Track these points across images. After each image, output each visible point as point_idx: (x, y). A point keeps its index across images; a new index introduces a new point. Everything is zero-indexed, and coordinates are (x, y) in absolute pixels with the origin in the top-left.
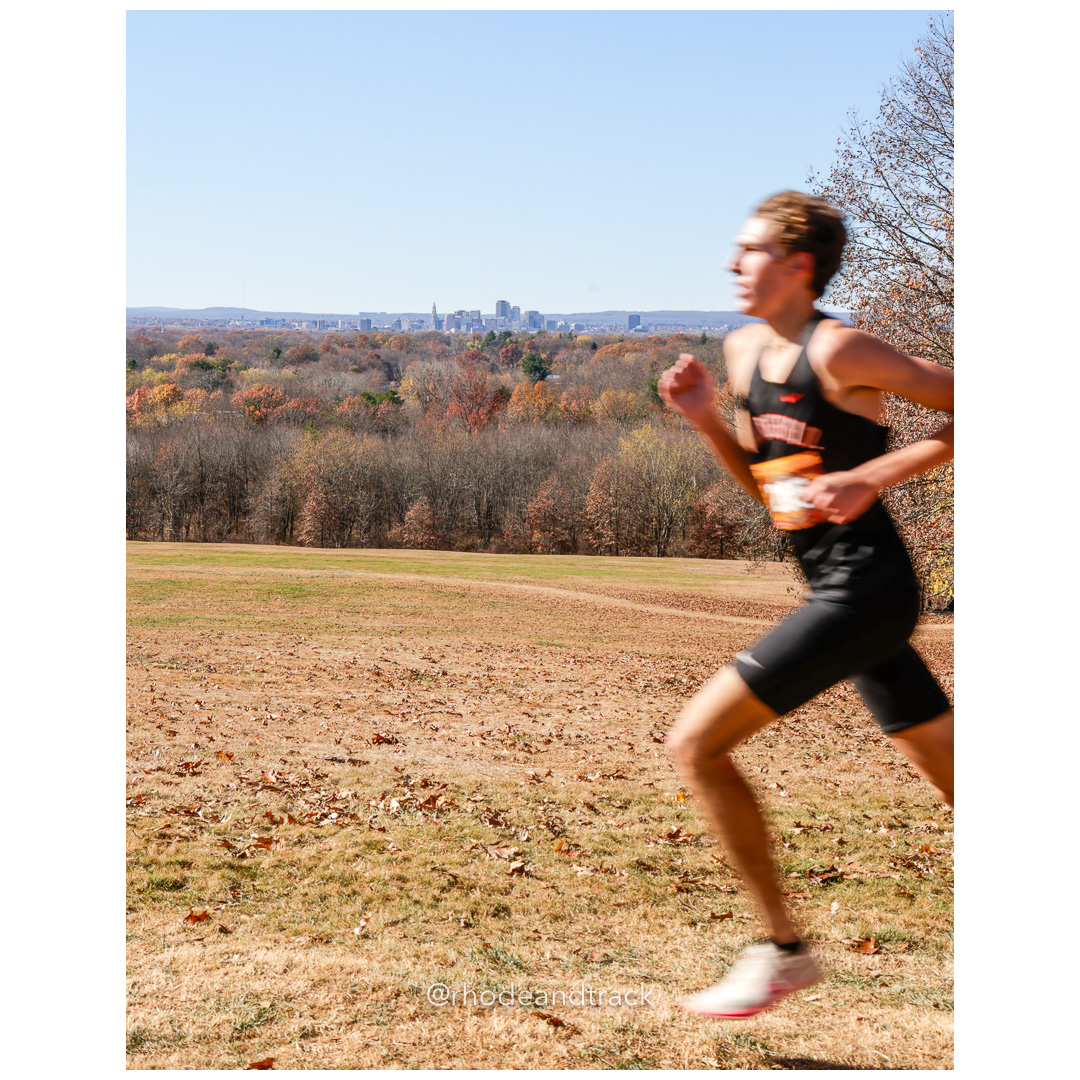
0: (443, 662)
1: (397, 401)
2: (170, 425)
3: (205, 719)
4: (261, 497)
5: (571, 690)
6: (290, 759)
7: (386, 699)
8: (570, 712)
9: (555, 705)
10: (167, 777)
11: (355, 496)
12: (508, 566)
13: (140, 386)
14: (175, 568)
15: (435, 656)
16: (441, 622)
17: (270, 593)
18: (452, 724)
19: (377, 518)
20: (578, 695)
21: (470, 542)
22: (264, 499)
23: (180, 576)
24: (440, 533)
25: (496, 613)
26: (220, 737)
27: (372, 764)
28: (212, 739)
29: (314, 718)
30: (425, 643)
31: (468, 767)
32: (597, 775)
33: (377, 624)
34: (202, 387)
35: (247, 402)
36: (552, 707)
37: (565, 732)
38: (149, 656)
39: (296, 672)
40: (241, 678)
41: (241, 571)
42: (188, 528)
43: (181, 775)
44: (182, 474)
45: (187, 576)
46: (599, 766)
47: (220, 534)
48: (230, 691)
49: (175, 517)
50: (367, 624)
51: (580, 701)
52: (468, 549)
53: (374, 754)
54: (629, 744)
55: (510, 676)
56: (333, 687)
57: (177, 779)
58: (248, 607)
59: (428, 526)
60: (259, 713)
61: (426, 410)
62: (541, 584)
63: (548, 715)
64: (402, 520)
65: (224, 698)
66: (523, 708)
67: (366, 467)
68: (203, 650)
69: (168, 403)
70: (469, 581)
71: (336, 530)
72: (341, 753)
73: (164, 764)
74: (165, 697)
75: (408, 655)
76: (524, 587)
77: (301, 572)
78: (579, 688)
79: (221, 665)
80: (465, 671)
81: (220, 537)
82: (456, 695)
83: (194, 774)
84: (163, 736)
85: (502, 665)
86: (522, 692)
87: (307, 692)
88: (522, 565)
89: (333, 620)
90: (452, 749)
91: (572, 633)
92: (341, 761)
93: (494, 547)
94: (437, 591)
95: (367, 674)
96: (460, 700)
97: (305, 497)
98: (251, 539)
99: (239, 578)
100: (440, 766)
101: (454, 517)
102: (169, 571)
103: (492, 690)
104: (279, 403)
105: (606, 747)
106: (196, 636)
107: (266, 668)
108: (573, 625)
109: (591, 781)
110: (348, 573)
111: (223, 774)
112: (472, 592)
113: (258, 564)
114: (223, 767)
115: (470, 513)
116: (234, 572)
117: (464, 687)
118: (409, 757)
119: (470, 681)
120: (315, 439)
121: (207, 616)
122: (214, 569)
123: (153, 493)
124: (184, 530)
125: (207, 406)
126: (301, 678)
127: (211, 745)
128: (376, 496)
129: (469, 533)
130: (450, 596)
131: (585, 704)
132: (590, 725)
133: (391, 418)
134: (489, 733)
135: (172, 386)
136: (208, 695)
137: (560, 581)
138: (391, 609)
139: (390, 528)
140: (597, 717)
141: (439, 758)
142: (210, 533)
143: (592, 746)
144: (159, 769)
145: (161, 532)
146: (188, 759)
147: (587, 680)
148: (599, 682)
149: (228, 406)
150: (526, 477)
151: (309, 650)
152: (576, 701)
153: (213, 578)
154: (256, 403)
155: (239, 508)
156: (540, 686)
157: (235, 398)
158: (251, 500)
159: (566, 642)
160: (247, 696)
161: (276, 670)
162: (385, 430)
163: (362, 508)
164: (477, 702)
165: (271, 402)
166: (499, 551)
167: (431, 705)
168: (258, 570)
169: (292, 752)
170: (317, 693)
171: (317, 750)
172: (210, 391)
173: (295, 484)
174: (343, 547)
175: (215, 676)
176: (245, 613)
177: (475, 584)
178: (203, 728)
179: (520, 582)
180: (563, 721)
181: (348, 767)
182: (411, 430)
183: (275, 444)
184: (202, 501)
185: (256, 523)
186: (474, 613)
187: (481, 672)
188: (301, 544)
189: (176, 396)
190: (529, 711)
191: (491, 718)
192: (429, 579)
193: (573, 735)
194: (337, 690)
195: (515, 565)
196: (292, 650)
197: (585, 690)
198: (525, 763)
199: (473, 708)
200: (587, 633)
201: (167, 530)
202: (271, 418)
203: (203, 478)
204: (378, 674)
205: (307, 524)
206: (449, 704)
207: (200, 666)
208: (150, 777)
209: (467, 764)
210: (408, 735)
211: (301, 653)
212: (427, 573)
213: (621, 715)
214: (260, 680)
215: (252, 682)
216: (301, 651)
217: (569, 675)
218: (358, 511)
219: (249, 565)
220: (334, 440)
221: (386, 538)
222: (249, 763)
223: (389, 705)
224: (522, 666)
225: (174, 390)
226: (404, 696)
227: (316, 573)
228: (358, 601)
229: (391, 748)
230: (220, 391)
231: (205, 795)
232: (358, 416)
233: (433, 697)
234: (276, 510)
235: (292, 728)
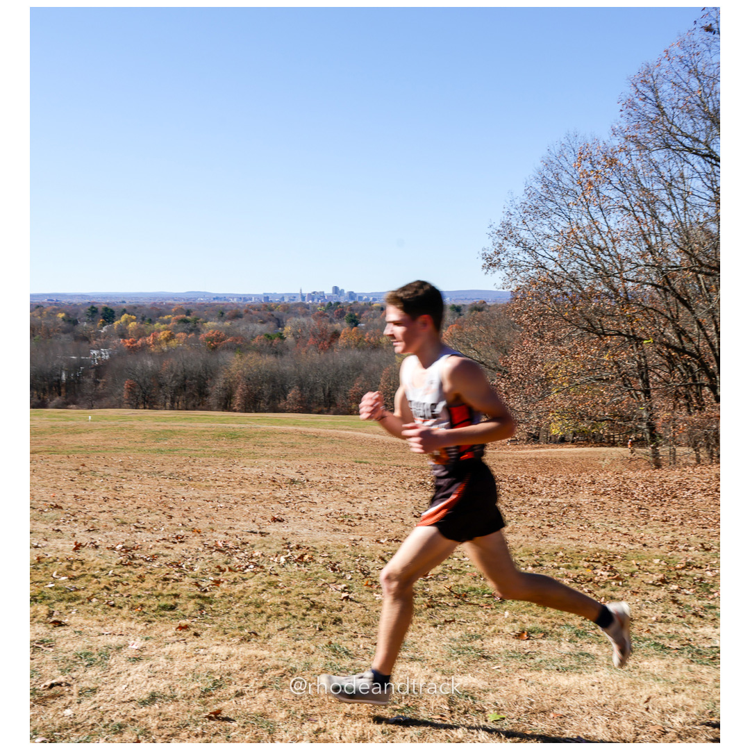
0: (307, 474)
1: (282, 337)
2: (168, 351)
3: (187, 508)
4: (214, 387)
5: (372, 489)
6: (230, 532)
7: (278, 495)
8: (371, 500)
9: (363, 497)
10: (167, 544)
11: (262, 386)
12: (339, 421)
13: (153, 332)
14: (173, 424)
15: (303, 471)
16: (306, 451)
17: (219, 436)
18: (312, 509)
19: (273, 397)
20: (375, 491)
21: (320, 409)
22: (216, 388)
23: (175, 428)
24: (305, 405)
25: (334, 446)
26: (195, 519)
27: (271, 534)
28: (190, 521)
29: (242, 506)
30: (298, 463)
31: (320, 535)
32: (386, 539)
33: (273, 452)
34: (184, 332)
35: (208, 339)
36: (362, 498)
37: (369, 512)
38: (159, 472)
39: (233, 480)
40: (205, 484)
41: (205, 425)
42: (178, 403)
43: (175, 543)
44: (176, 375)
45: (178, 428)
46: (387, 534)
47: (194, 406)
48: (199, 491)
49: (172, 398)
50: (269, 452)
51: (376, 494)
52: (319, 413)
53: (272, 528)
54: (402, 519)
55: (341, 481)
56: (251, 488)
57: (172, 545)
58: (208, 443)
59: (299, 401)
60: (215, 503)
61: (297, 342)
62: (356, 431)
63: (360, 503)
64: (285, 399)
65: (197, 495)
66: (348, 499)
67: (267, 372)
68: (186, 469)
69: (167, 340)
70: (320, 430)
71: (253, 404)
72: (256, 529)
73: (166, 537)
74: (167, 495)
75: (289, 470)
76: (348, 432)
77: (235, 426)
78: (376, 488)
79: (195, 477)
80: (318, 479)
81: (194, 408)
82: (314, 492)
83: (181, 542)
84: (166, 518)
85: (337, 476)
86: (347, 490)
87: (238, 491)
88: (346, 421)
89: (251, 450)
90: (312, 524)
91: (372, 456)
92: (256, 533)
93: (332, 411)
94: (304, 435)
95: (268, 481)
96: (316, 495)
97: (236, 387)
98: (209, 408)
99: (203, 429)
100: (306, 535)
101: (312, 396)
102: (170, 425)
103: (332, 489)
104: (223, 340)
105: (390, 521)
106: (182, 461)
107: (218, 478)
108: (372, 452)
109: (382, 543)
110: (259, 426)
111: (195, 542)
112: (321, 435)
113: (213, 421)
114: (196, 538)
115: (320, 394)
116: (201, 426)
117: (318, 488)
118: (290, 530)
119: (321, 485)
120: (241, 357)
121: (188, 448)
122: (191, 424)
123: (161, 386)
124: (176, 404)
125: (187, 341)
126: (235, 483)
127: (190, 524)
128: (273, 386)
129: (319, 405)
130: (310, 437)
131: (379, 496)
132: (382, 508)
133: (280, 346)
134: (330, 514)
135: (170, 331)
136: (188, 493)
137: (366, 429)
138: (280, 444)
139: (280, 402)
140: (385, 504)
141: (305, 530)
142: (189, 406)
143: (382, 521)
144: (164, 539)
145: (165, 405)
146: (178, 533)
147: (380, 483)
148: (386, 484)
149: (197, 341)
150: (348, 376)
151: (239, 468)
152: (374, 494)
153: (191, 429)
154: (211, 339)
155: (204, 393)
156: (356, 487)
157: (201, 337)
158: (210, 389)
159: (369, 461)
160: (208, 494)
161: (223, 479)
162: (277, 353)
163: (265, 393)
164: (324, 496)
165: (218, 339)
166: (335, 414)
167: (301, 497)
168: (213, 425)
169: (231, 528)
170: (243, 492)
171: (244, 526)
172: (188, 334)
173: (232, 380)
174: (256, 412)
175: (192, 483)
176: (207, 447)
177: (322, 430)
178: (186, 513)
179: (346, 430)
180: (368, 506)
181: (259, 537)
182: (290, 353)
183: (221, 360)
184: (185, 389)
185: (212, 400)
186: (322, 446)
187: (326, 480)
188: (235, 411)
189: (172, 337)
190: (351, 500)
191: (331, 504)
192: (299, 428)
193: (373, 514)
194: (253, 490)
195: (343, 421)
196: (230, 469)
197: (379, 489)
198: (349, 532)
199: (322, 499)
200: (380, 456)
201: (168, 404)
202: (219, 347)
203: (185, 378)
204: (274, 481)
205: (237, 400)
206: (310, 497)
207: (184, 477)
208: (159, 544)
209: (319, 533)
210: (290, 515)
211: (235, 471)
212: (299, 425)
213: (397, 502)
214: (214, 485)
215: (210, 486)
216: (235, 469)
217: (371, 481)
218: (263, 394)
219: (209, 422)
220: (251, 358)
221: (278, 408)
222: (208, 535)
223: (280, 498)
224: (347, 476)
225: (170, 333)
226: (287, 493)
227: (243, 426)
228: (264, 440)
229: (281, 524)
230: (193, 334)
231: (187, 554)
232: (262, 345)
233: (302, 493)
234: (222, 394)
235: (231, 512)
